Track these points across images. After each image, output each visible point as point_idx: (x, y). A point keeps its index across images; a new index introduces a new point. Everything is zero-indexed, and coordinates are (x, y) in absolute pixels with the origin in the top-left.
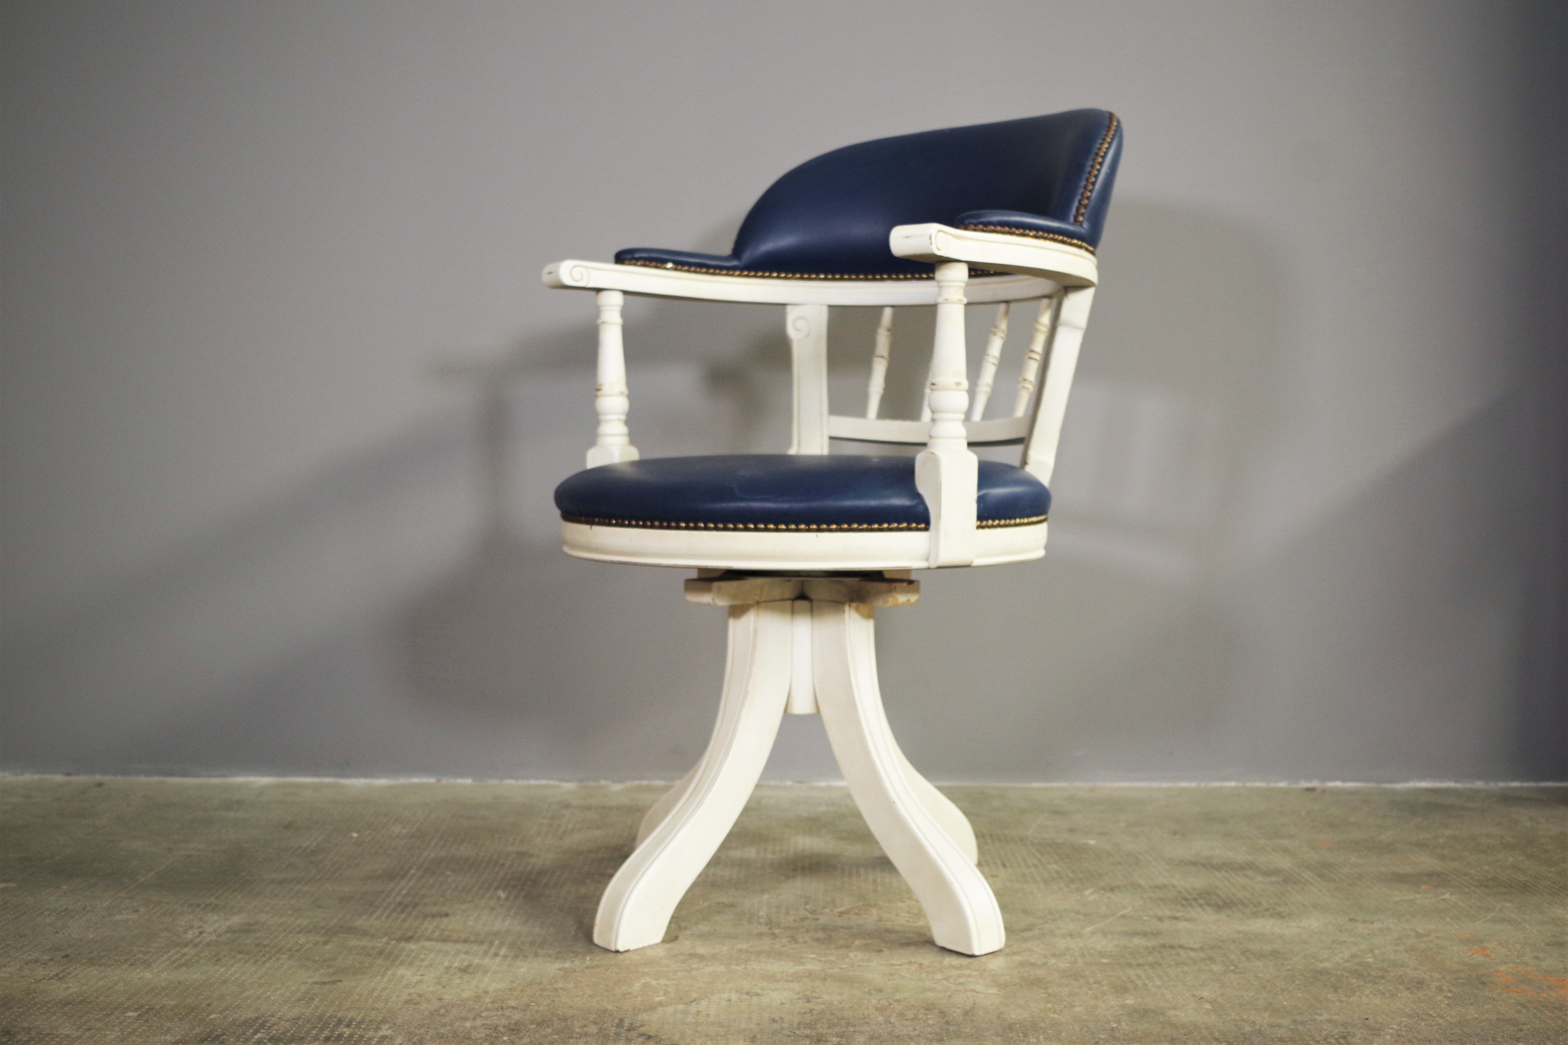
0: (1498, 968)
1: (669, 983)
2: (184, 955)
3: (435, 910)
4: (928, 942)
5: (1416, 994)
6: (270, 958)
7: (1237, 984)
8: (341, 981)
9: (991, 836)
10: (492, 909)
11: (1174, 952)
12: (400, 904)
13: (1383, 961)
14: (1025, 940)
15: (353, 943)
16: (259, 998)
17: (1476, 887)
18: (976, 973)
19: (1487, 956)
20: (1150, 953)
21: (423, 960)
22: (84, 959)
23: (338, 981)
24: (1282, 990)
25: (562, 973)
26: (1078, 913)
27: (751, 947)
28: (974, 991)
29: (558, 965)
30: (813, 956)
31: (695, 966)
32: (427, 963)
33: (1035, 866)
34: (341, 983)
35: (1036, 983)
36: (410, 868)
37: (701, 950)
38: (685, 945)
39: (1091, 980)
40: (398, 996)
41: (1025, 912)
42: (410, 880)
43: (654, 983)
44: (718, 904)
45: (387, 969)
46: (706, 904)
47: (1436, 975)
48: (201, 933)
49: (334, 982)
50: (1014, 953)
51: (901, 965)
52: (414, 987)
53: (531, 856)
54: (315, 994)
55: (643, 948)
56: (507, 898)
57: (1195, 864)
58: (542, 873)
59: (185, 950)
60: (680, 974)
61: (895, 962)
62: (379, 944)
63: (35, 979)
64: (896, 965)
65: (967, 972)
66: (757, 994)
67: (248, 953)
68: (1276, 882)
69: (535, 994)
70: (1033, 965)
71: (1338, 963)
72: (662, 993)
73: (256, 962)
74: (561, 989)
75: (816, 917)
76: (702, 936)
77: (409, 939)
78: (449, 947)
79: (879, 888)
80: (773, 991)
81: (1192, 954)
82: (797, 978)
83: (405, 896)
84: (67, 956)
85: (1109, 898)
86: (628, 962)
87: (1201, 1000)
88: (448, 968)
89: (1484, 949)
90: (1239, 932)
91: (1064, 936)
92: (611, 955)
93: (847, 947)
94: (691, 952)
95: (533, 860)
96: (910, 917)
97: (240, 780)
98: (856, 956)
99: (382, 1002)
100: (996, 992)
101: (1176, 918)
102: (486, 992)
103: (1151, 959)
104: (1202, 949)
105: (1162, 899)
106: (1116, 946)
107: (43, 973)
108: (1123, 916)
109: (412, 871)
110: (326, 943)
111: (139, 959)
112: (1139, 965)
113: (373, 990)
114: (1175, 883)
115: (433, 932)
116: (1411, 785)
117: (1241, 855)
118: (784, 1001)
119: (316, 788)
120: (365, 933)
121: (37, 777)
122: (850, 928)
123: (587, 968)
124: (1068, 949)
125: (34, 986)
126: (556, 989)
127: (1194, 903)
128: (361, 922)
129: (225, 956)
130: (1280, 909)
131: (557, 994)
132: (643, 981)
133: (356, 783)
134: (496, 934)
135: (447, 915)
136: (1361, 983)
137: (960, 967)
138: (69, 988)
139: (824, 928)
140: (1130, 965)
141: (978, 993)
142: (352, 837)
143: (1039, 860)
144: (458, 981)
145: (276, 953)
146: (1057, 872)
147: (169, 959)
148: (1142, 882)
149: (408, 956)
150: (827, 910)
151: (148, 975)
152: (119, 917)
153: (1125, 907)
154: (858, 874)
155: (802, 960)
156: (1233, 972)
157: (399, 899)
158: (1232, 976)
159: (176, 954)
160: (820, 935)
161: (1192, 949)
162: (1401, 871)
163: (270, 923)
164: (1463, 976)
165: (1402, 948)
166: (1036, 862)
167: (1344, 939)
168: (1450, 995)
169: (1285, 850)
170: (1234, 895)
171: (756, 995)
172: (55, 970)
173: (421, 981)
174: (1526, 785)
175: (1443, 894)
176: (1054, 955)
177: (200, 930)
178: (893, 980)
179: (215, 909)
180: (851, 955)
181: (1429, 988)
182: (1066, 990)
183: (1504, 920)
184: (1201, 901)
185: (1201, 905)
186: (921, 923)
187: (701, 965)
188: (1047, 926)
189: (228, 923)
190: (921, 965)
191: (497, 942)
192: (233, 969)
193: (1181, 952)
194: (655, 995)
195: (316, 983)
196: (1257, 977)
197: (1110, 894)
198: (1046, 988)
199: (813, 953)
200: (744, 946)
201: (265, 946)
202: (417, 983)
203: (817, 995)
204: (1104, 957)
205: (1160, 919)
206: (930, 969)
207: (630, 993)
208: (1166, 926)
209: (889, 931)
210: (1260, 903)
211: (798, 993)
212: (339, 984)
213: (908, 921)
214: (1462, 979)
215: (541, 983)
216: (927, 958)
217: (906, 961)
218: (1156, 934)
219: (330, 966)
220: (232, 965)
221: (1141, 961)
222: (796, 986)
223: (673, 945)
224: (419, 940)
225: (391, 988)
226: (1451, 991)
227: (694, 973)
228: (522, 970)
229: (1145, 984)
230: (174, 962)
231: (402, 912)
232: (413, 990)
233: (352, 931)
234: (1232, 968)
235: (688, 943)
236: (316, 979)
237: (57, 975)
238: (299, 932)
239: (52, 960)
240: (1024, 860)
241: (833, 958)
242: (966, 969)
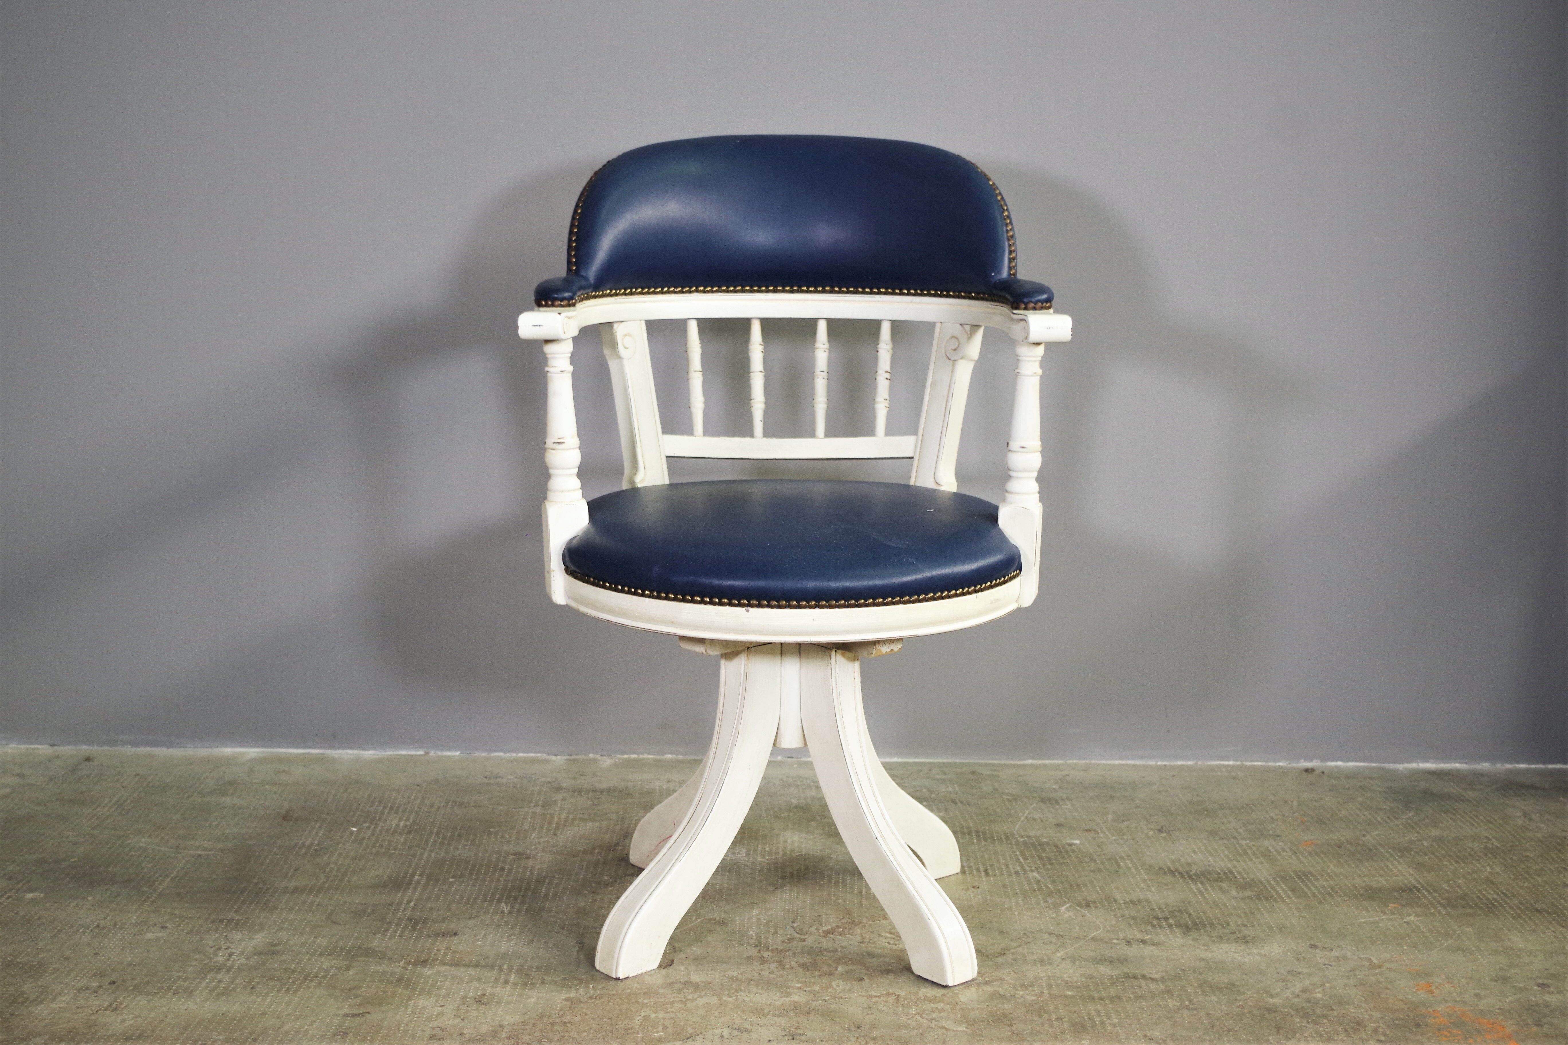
1: (667, 1014)
2: (220, 981)
3: (444, 926)
4: (906, 968)
6: (300, 986)
8: (369, 1013)
10: (498, 925)
12: (410, 919)
15: (373, 968)
16: (298, 1032)
21: (440, 988)
22: (130, 984)
23: (366, 1012)
25: (568, 1002)
26: (1051, 932)
27: (741, 972)
29: (564, 993)
30: (799, 985)
31: (690, 995)
32: (443, 992)
33: (1017, 872)
34: (369, 1015)
36: (413, 875)
37: (695, 975)
38: (681, 970)
40: (423, 1031)
42: (415, 889)
43: (653, 1014)
44: (709, 920)
45: (409, 999)
46: (698, 921)
48: (231, 955)
49: (362, 1014)
50: (987, 982)
51: (879, 995)
52: (436, 1020)
53: (529, 856)
54: (348, 1028)
55: (642, 975)
56: (510, 911)
58: (541, 877)
59: (220, 976)
60: (676, 1004)
62: (398, 968)
63: (91, 1009)
64: (875, 995)
65: (939, 1004)
67: (278, 980)
69: (546, 1028)
70: (1002, 996)
72: (661, 1026)
73: (288, 990)
74: (569, 1021)
75: (802, 937)
76: (696, 959)
77: (424, 963)
78: (461, 972)
80: (761, 1024)
82: (784, 1009)
83: (414, 909)
84: (114, 981)
85: (1083, 914)
86: (628, 990)
88: (464, 998)
90: (1201, 958)
91: (1034, 961)
92: (613, 982)
93: (830, 974)
94: (686, 977)
95: (531, 862)
96: (889, 938)
99: (409, 1038)
101: (1144, 940)
102: (501, 1024)
107: (97, 1001)
108: (1094, 937)
109: (416, 876)
110: (348, 968)
111: (181, 984)
113: (399, 1022)
115: (446, 953)
120: (382, 956)
121: (22, 746)
122: (834, 949)
123: (591, 996)
124: (1036, 977)
125: (93, 1016)
126: (565, 1022)
127: (1164, 921)
128: (377, 942)
129: (258, 983)
132: (643, 1012)
134: (504, 956)
135: (456, 934)
138: (124, 1018)
142: (351, 833)
143: (1022, 865)
144: (474, 1013)
145: (305, 979)
146: (1037, 880)
147: (207, 987)
149: (426, 982)
151: (192, 1004)
152: (149, 934)
153: (1097, 926)
155: (788, 990)
157: (408, 913)
159: (213, 980)
160: (806, 959)
163: (292, 941)
172: (107, 998)
173: (441, 1013)
176: (1023, 985)
177: (229, 951)
179: (238, 925)
180: (834, 984)
187: (696, 994)
188: (1020, 949)
189: (252, 943)
190: (898, 995)
191: (505, 966)
192: (269, 999)
193: (1143, 981)
194: (655, 1029)
195: (346, 1015)
197: (1084, 910)
200: (735, 972)
201: (293, 972)
202: (438, 1015)
203: (801, 1032)
205: (1129, 942)
206: (906, 1000)
207: (631, 1026)
211: (784, 1027)
212: (367, 1015)
215: (550, 1014)
216: (905, 987)
219: (356, 994)
220: (267, 995)
222: (782, 1019)
223: (670, 970)
224: (433, 962)
225: (415, 1021)
227: (689, 1003)
228: (532, 999)
230: (213, 988)
231: (414, 929)
232: (435, 1024)
233: (370, 951)
235: (683, 967)
236: (346, 1010)
237: (110, 1004)
238: (321, 955)
239: (101, 986)
242: (938, 1000)
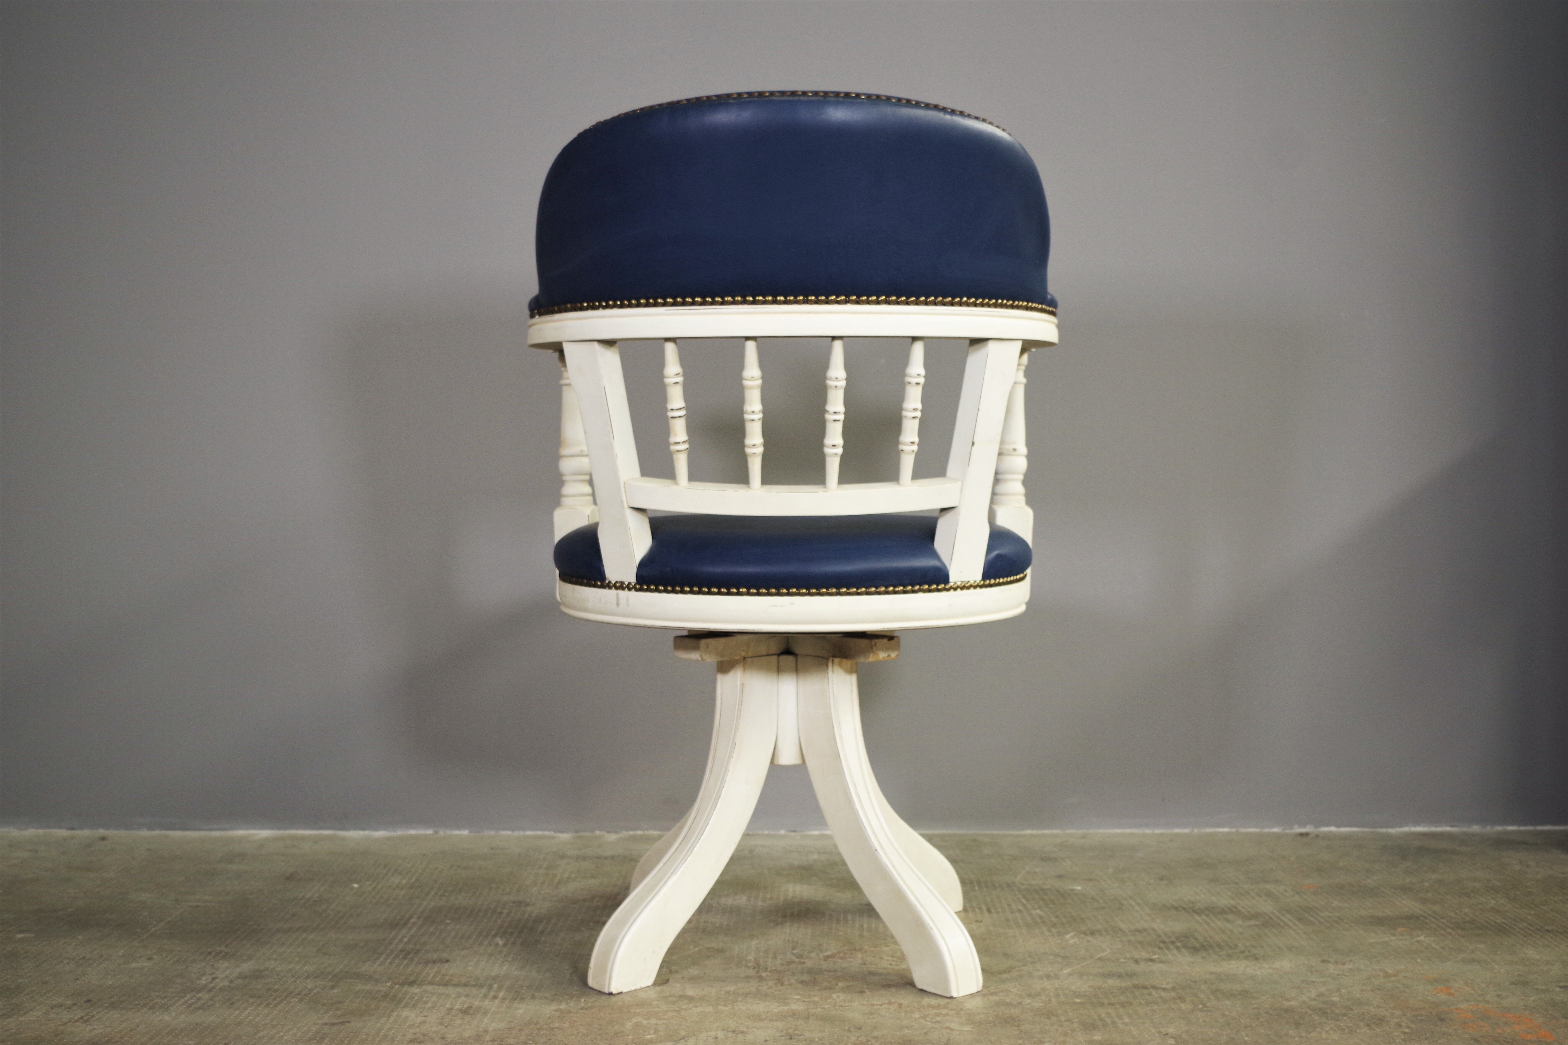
0: (1459, 1006)
1: (659, 1022)
2: (199, 999)
3: (436, 956)
4: (909, 984)
5: (1374, 1030)
6: (281, 1002)
7: (1203, 1021)
8: (349, 1022)
9: (979, 883)
10: (491, 955)
11: (1146, 992)
12: (402, 951)
13: (1348, 1000)
14: (1003, 981)
15: (359, 987)
16: (272, 1038)
17: (1453, 929)
18: (953, 1012)
19: (1450, 994)
20: (1123, 993)
21: (426, 1002)
22: (106, 1003)
23: (346, 1022)
24: (1246, 1027)
25: (557, 1014)
26: (1056, 955)
27: (738, 989)
28: (948, 1028)
29: (554, 1007)
30: (798, 997)
31: (684, 1007)
32: (430, 1005)
33: (1020, 911)
34: (349, 1024)
35: (1009, 1021)
36: (411, 917)
37: (690, 992)
38: (675, 987)
39: (1063, 1019)
40: (403, 1036)
41: (1006, 955)
42: (411, 928)
43: (645, 1022)
44: (708, 949)
45: (392, 1011)
46: (696, 949)
47: (1398, 1012)
48: (214, 979)
49: (342, 1023)
50: (992, 994)
51: (881, 1005)
52: (418, 1027)
53: (527, 905)
54: (325, 1034)
55: (636, 990)
56: (505, 945)
57: (1176, 909)
58: (538, 920)
59: (200, 995)
60: (670, 1014)
61: (875, 1002)
62: (384, 987)
63: (61, 1022)
64: (877, 1005)
65: (944, 1011)
66: (743, 1032)
67: (259, 997)
68: (1257, 926)
69: (532, 1033)
70: (1008, 1004)
71: (1304, 1002)
72: (652, 1031)
73: (268, 1005)
74: (557, 1028)
75: (802, 961)
76: (693, 979)
77: (412, 984)
78: (450, 990)
79: (865, 933)
80: (757, 1029)
81: (1163, 994)
82: (781, 1017)
83: (406, 943)
84: (89, 1001)
85: (1088, 941)
86: (620, 1003)
87: (1167, 1036)
88: (450, 1010)
89: (1449, 988)
90: (1211, 973)
91: (1041, 978)
92: (604, 997)
93: (831, 988)
94: (681, 993)
95: (529, 909)
96: (893, 961)
97: (241, 833)
98: (838, 997)
99: (388, 1041)
100: (970, 1029)
101: (1152, 960)
102: (486, 1031)
103: (1123, 999)
104: (1173, 989)
105: (1141, 943)
106: (1090, 987)
107: (69, 1016)
108: (1100, 959)
109: (413, 920)
110: (333, 987)
111: (157, 1003)
112: (1110, 1004)
113: (380, 1030)
114: (1155, 926)
115: (435, 977)
116: (1406, 829)
117: (1224, 901)
118: (768, 1039)
119: (316, 840)
120: (370, 978)
121: (41, 831)
122: (835, 971)
123: (582, 1009)
124: (1043, 990)
125: (61, 1028)
126: (552, 1028)
127: (1171, 946)
128: (366, 968)
129: (239, 1000)
130: (1255, 951)
131: (553, 1032)
132: (634, 1020)
133: (355, 835)
134: (494, 978)
135: (447, 961)
136: (1324, 1020)
137: (938, 1007)
138: (95, 1029)
139: (810, 972)
140: (1102, 1005)
141: (952, 1030)
142: (353, 888)
143: (1024, 906)
144: (459, 1022)
145: (287, 997)
146: (1041, 917)
147: (185, 1002)
148: (1123, 926)
149: (411, 998)
150: (813, 955)
151: (167, 1018)
152: (134, 965)
153: (1103, 950)
154: (846, 920)
155: (787, 1001)
156: (1200, 1010)
157: (400, 946)
158: (1199, 1014)
159: (192, 998)
160: (806, 977)
161: (1164, 989)
162: (1380, 914)
163: (278, 969)
164: (1423, 1013)
165: (1369, 988)
166: (1021, 907)
167: (1314, 979)
168: (1407, 1031)
169: (1269, 895)
170: (1212, 938)
171: (741, 1033)
172: (79, 1014)
173: (425, 1022)
174: (1522, 828)
175: (1419, 936)
176: (1029, 996)
177: (213, 976)
178: (873, 1018)
179: (226, 956)
180: (834, 996)
181: (1388, 1025)
182: (1038, 1027)
183: (1473, 960)
184: (1179, 944)
185: (1177, 948)
186: (903, 966)
187: (691, 1006)
188: (1025, 968)
189: (238, 970)
190: (900, 1005)
191: (495, 986)
192: (247, 1012)
193: (1153, 992)
194: (646, 1033)
195: (326, 1024)
196: (1223, 1015)
197: (1090, 938)
198: (1019, 1026)
199: (798, 994)
200: (732, 988)
201: (276, 991)
202: (420, 1023)
203: (799, 1033)
204: (1077, 997)
205: (1137, 961)
206: (909, 1009)
207: (622, 1032)
208: (1142, 967)
209: (872, 973)
210: (1236, 946)
211: (782, 1031)
212: (347, 1024)
213: (891, 964)
214: (1422, 1015)
215: (537, 1023)
216: (906, 998)
217: (887, 1002)
218: (1131, 975)
219: (337, 1009)
220: (246, 1008)
221: (1113, 1000)
222: (780, 1024)
223: (664, 987)
224: (420, 985)
225: (397, 1028)
226: (1409, 1027)
227: (682, 1013)
228: (521, 1011)
229: (1114, 1022)
230: (191, 1005)
231: (405, 958)
232: (417, 1030)
233: (359, 976)
234: (1200, 1006)
235: (678, 985)
236: (325, 1020)
237: (82, 1018)
238: (307, 977)
239: (75, 1004)
240: (1009, 905)
241: (816, 999)
242: (943, 1008)
